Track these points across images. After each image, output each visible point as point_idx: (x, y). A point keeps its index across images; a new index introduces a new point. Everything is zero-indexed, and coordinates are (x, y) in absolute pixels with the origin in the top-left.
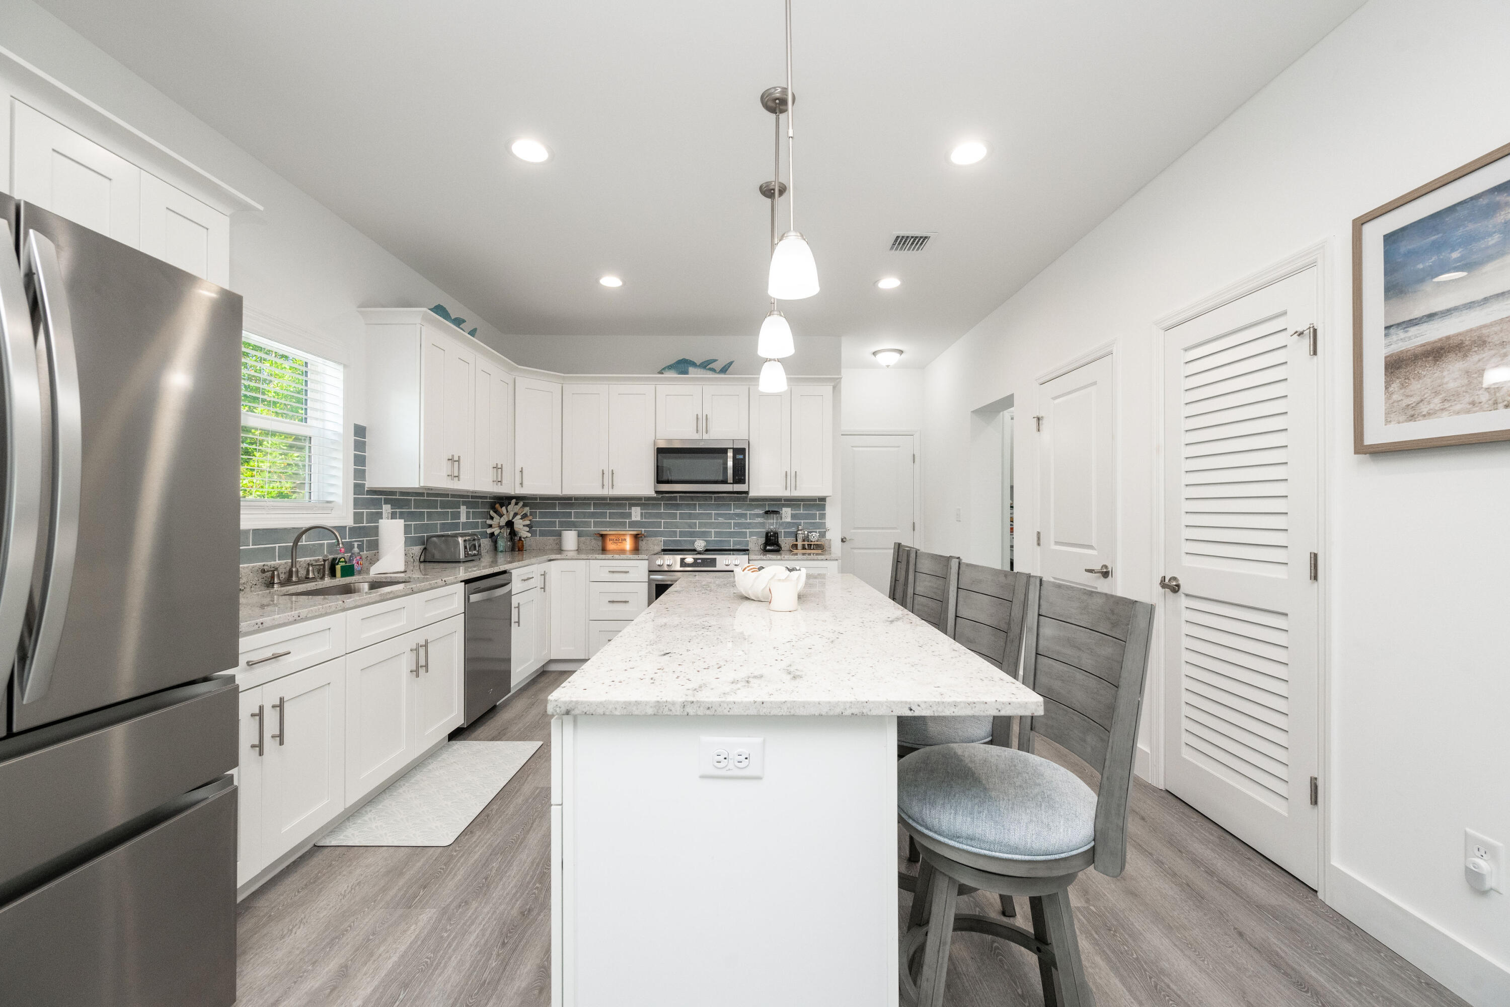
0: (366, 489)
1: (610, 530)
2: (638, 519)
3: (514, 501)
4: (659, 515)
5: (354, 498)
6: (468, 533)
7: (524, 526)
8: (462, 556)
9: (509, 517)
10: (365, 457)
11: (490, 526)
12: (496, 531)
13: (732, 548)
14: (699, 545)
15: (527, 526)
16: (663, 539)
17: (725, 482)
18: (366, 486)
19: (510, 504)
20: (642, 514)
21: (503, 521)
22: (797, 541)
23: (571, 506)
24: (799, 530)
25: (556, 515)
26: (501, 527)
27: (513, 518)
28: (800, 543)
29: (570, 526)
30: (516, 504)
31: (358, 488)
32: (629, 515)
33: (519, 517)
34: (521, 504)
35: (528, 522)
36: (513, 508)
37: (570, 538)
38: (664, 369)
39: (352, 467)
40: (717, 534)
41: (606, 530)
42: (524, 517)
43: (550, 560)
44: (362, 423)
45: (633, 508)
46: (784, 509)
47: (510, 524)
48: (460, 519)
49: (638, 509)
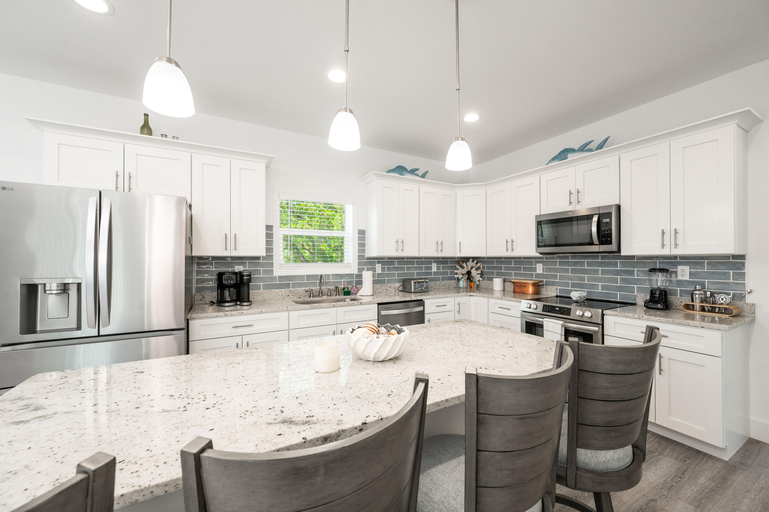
0: (366, 257)
1: (523, 279)
2: (541, 272)
3: (471, 260)
4: (556, 270)
5: (358, 262)
6: (423, 278)
7: (477, 274)
8: (413, 290)
9: (468, 269)
10: (365, 243)
11: (457, 274)
12: (460, 276)
13: (618, 300)
14: (574, 295)
15: (480, 274)
16: (559, 287)
17: (592, 244)
18: (365, 256)
19: (468, 261)
20: (543, 268)
21: (464, 271)
22: (693, 301)
23: (502, 263)
24: (696, 290)
25: (494, 268)
26: (463, 275)
27: (471, 269)
28: (697, 304)
29: (499, 275)
30: (473, 261)
31: (361, 257)
32: (535, 269)
33: (474, 269)
34: (475, 261)
35: (480, 272)
36: (470, 264)
37: (497, 283)
38: (550, 161)
39: (357, 248)
40: (604, 287)
41: (521, 279)
42: (477, 269)
43: (471, 296)
44: (362, 228)
45: (538, 264)
46: (680, 268)
47: (469, 273)
48: (432, 270)
49: (541, 265)
